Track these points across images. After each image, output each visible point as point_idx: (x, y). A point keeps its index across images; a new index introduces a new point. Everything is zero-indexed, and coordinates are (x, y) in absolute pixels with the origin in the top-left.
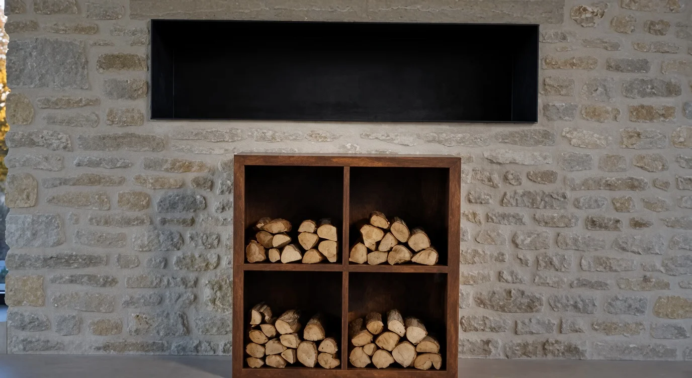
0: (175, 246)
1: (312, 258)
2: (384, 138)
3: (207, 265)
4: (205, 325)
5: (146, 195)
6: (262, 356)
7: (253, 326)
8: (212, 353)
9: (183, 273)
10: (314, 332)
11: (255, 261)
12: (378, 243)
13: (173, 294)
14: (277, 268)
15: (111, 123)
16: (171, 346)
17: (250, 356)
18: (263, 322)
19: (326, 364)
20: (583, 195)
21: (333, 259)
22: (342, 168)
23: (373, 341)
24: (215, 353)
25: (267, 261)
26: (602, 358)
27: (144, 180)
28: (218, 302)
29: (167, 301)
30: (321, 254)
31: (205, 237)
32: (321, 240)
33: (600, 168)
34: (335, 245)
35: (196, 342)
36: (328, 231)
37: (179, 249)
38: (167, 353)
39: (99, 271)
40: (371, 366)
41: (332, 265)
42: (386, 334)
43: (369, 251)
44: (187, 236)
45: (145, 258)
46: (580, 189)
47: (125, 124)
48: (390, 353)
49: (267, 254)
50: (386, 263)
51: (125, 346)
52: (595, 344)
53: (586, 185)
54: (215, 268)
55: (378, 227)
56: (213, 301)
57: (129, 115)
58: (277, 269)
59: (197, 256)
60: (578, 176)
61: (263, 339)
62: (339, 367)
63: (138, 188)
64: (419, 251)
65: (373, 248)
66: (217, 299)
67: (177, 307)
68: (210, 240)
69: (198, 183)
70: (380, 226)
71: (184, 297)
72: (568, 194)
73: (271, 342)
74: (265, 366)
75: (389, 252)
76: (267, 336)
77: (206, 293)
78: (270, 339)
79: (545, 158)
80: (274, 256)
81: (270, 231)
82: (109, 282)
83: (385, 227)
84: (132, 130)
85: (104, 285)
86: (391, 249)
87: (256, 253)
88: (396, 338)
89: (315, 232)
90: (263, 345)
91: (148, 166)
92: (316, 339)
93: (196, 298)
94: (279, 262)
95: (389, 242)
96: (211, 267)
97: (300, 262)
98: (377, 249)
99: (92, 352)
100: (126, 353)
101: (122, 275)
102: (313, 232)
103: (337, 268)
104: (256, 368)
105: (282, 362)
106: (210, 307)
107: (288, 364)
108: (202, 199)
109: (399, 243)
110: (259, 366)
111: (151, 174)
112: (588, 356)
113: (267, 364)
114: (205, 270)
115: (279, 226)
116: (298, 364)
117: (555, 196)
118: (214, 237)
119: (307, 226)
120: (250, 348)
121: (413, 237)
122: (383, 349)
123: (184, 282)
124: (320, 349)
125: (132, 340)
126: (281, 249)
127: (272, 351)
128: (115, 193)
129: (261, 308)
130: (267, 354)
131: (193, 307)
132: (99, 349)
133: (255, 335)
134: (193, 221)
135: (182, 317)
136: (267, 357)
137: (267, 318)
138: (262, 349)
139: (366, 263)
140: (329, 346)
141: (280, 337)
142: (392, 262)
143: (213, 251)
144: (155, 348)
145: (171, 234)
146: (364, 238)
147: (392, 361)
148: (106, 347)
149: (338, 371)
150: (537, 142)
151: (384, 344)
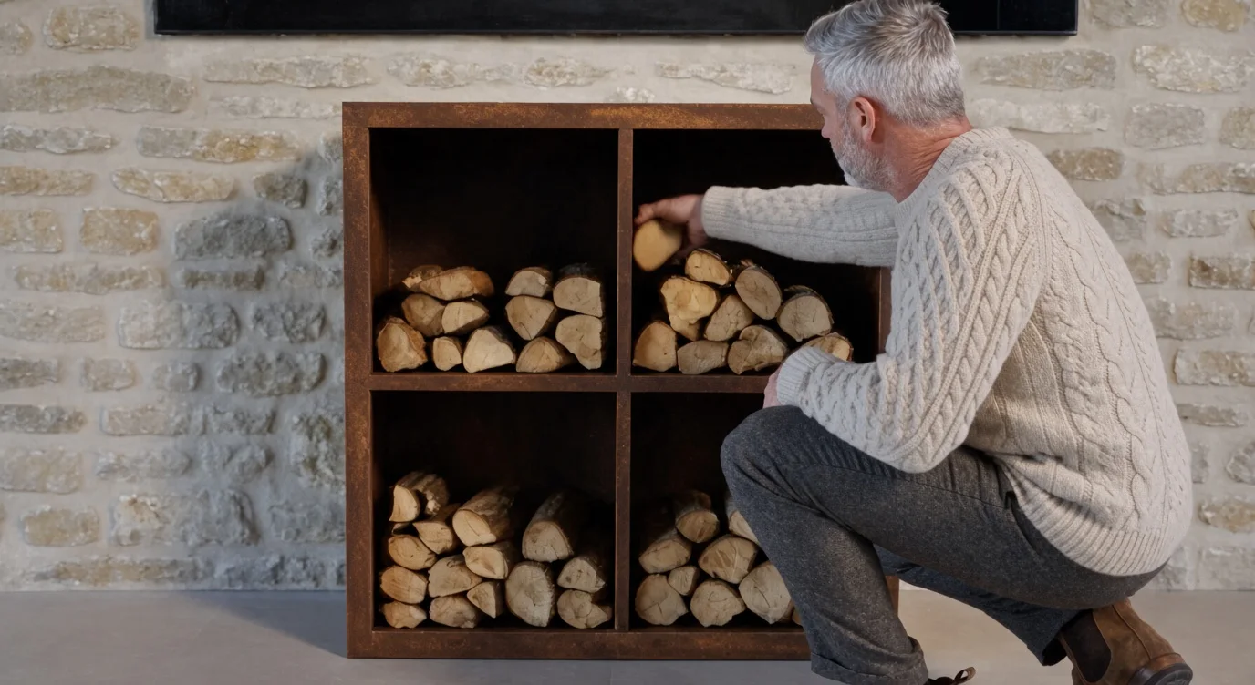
0: (221, 337)
1: (541, 358)
2: (712, 75)
3: (296, 380)
4: (293, 521)
5: (149, 217)
6: (420, 598)
7: (396, 527)
8: (310, 585)
9: (241, 399)
10: (547, 540)
11: (400, 368)
12: (704, 322)
13: (216, 450)
14: (455, 384)
15: (59, 44)
16: (213, 571)
17: (390, 600)
18: (423, 516)
19: (577, 617)
20: (1183, 205)
21: (592, 362)
22: (615, 133)
23: (693, 561)
24: (317, 585)
25: (429, 367)
26: (1219, 586)
27: (145, 181)
28: (321, 465)
29: (204, 466)
30: (564, 351)
31: (290, 315)
32: (561, 314)
33: (1222, 141)
34: (598, 326)
35: (274, 560)
36: (582, 292)
37: (228, 344)
38: (204, 585)
39: (42, 398)
40: (688, 622)
41: (590, 376)
42: (723, 545)
43: (681, 340)
44: (248, 314)
45: (148, 366)
46: (1175, 192)
47: (92, 45)
48: (734, 588)
49: (428, 351)
50: (724, 370)
51: (105, 572)
52: (1204, 553)
53: (1190, 180)
54: (315, 386)
55: (705, 283)
56: (312, 463)
57: (102, 23)
58: (455, 386)
59: (271, 357)
60: (1172, 160)
61: (421, 560)
62: (607, 626)
63: (131, 202)
64: (805, 341)
65: (691, 333)
66: (322, 457)
67: (226, 479)
68: (302, 322)
69: (272, 188)
70: (709, 280)
71: (244, 456)
72: (1148, 203)
73: (443, 563)
74: (428, 624)
75: (730, 341)
76: (432, 552)
77: (295, 445)
78: (439, 557)
79: (1094, 118)
80: (446, 354)
81: (438, 296)
82: (66, 422)
83: (722, 282)
84: (110, 59)
85: (54, 430)
86: (736, 337)
87: (402, 349)
88: (749, 553)
89: (548, 296)
90: (424, 573)
91: (149, 148)
92: (551, 556)
93: (270, 457)
94: (460, 368)
95: (729, 319)
96: (305, 385)
97: (509, 369)
98: (701, 335)
99: (29, 587)
100: (111, 586)
101: (96, 405)
102: (541, 295)
103: (601, 384)
104: (405, 628)
105: (471, 615)
106: (305, 479)
107: (482, 620)
108: (282, 224)
109: (756, 320)
110: (412, 624)
111: (159, 169)
112: (1189, 584)
113: (433, 616)
114: (292, 392)
115: (459, 281)
116: (508, 619)
117: (1116, 209)
118: (313, 314)
119: (528, 281)
120: (389, 580)
121: (791, 304)
122: (716, 579)
123: (243, 421)
124: (562, 580)
125: (122, 557)
126: (462, 337)
127: (443, 587)
128: (71, 212)
129: (419, 479)
130: (432, 594)
131: (265, 476)
132: (42, 577)
133: (402, 549)
134: (261, 280)
135: (238, 502)
136: (433, 603)
137: (431, 505)
138: (418, 582)
139: (674, 370)
140: (582, 574)
141: (464, 553)
142: (738, 366)
143: (308, 347)
144: (176, 573)
145: (209, 307)
146: (670, 308)
147: (738, 610)
148: (60, 574)
149: (608, 634)
150: (1074, 80)
151: (720, 565)
